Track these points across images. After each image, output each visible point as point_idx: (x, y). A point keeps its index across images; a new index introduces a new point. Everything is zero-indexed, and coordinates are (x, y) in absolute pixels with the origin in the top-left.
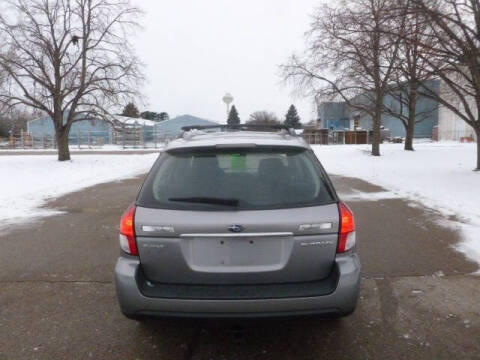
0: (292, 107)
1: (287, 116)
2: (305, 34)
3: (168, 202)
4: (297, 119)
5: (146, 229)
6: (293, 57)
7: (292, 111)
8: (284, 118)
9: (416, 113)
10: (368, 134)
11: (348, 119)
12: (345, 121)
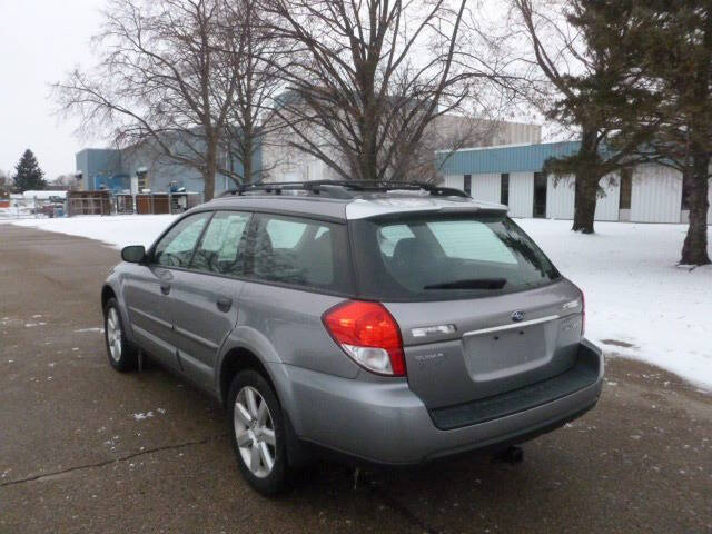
0: (28, 154)
1: (20, 169)
2: (93, 38)
3: (423, 291)
4: (38, 174)
5: (418, 333)
6: (76, 73)
7: (28, 160)
8: (15, 172)
9: (253, 171)
10: (170, 199)
11: (128, 177)
12: (122, 178)
